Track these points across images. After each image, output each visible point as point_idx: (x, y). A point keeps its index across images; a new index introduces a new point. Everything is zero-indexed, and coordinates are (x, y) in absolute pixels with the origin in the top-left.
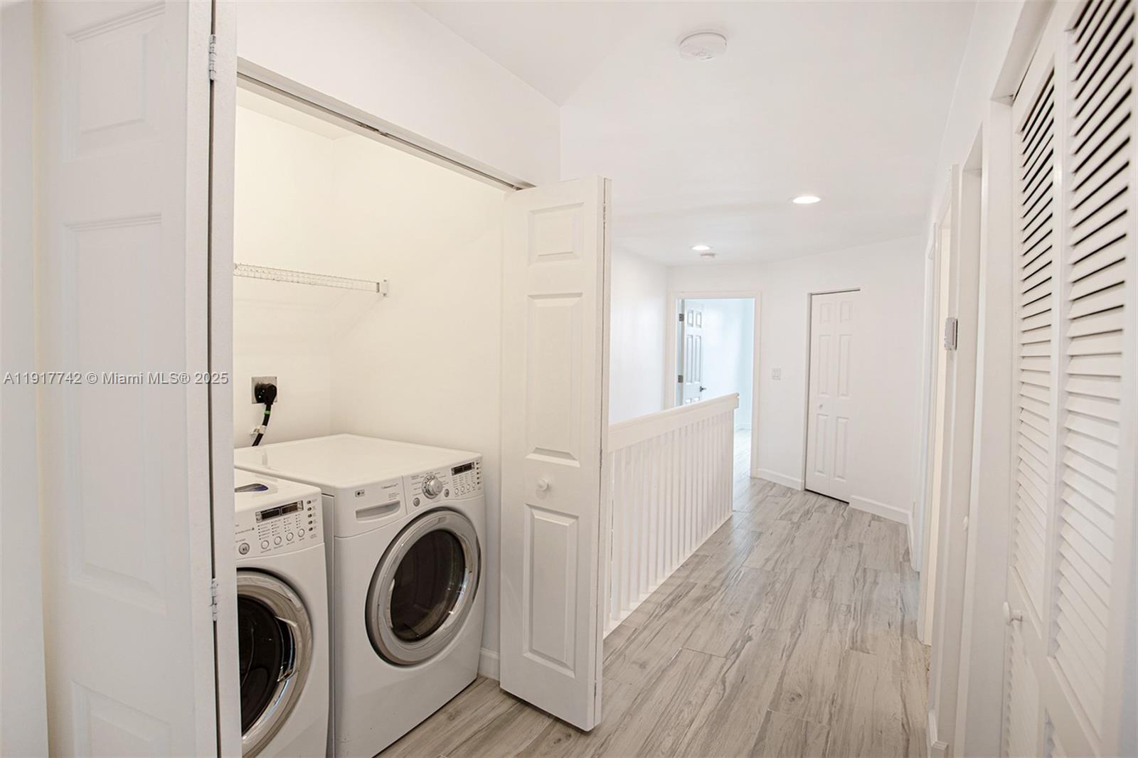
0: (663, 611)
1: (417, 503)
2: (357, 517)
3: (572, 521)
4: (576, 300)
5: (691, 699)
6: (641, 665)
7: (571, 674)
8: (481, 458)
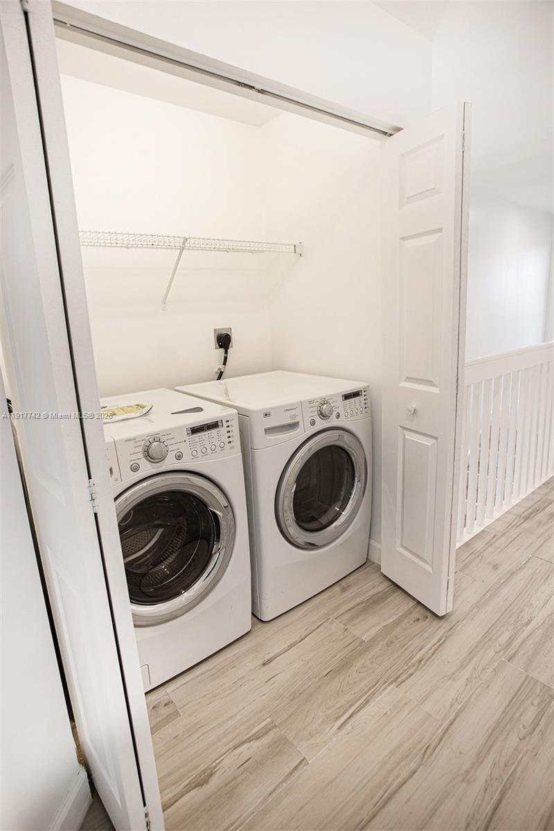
0: (521, 522)
1: (313, 423)
2: (266, 433)
3: (433, 441)
4: (437, 235)
5: (533, 602)
6: (494, 566)
7: (429, 569)
8: (368, 386)
